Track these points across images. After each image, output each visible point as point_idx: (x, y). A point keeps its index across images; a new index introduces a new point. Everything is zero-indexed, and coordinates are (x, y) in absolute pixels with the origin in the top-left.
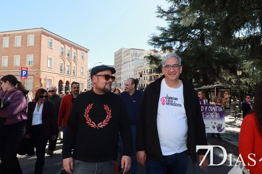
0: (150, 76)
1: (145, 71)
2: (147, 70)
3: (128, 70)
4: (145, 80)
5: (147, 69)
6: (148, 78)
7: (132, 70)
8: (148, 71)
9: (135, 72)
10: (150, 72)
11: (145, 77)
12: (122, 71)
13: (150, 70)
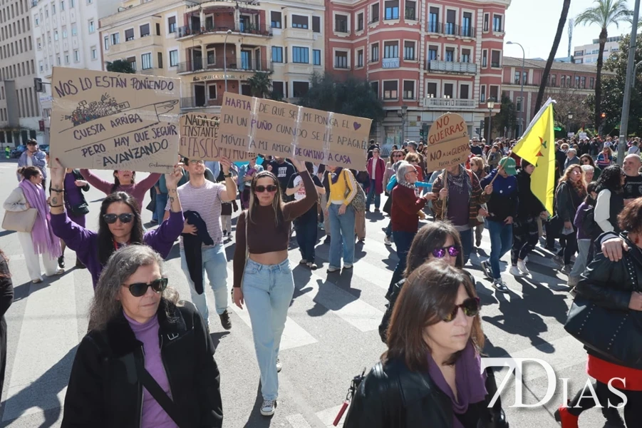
0: (189, 50)
1: (158, 26)
2: (172, 21)
3: (64, 27)
4: (161, 66)
5: (170, 15)
6: (181, 58)
7: (86, 23)
8: (180, 23)
9: (104, 35)
10: (187, 26)
11: (160, 55)
12: (36, 33)
13: (187, 16)
